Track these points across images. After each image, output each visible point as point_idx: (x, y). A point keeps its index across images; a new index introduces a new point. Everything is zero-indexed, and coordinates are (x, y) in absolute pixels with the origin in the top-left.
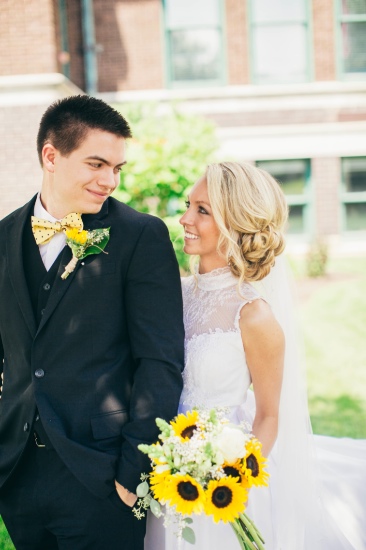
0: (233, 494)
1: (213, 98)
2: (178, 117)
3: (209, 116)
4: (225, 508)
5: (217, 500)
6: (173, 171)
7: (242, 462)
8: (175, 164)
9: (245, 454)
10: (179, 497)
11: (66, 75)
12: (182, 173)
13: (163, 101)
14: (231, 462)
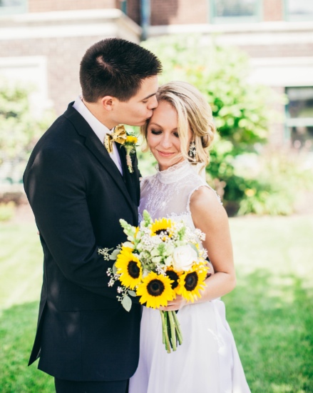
0: (165, 290)
1: (250, 32)
2: (218, 48)
3: (242, 47)
4: (154, 297)
5: (151, 288)
6: (211, 94)
7: (184, 273)
8: (212, 88)
9: (189, 270)
10: (127, 270)
11: (124, 10)
12: (218, 95)
13: (205, 34)
14: (176, 269)
